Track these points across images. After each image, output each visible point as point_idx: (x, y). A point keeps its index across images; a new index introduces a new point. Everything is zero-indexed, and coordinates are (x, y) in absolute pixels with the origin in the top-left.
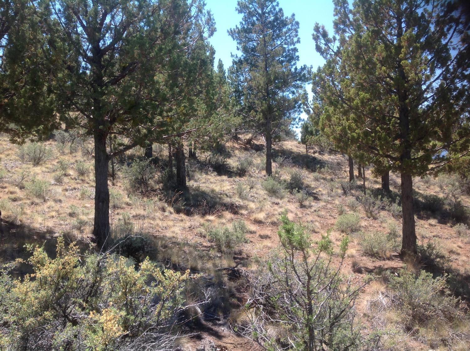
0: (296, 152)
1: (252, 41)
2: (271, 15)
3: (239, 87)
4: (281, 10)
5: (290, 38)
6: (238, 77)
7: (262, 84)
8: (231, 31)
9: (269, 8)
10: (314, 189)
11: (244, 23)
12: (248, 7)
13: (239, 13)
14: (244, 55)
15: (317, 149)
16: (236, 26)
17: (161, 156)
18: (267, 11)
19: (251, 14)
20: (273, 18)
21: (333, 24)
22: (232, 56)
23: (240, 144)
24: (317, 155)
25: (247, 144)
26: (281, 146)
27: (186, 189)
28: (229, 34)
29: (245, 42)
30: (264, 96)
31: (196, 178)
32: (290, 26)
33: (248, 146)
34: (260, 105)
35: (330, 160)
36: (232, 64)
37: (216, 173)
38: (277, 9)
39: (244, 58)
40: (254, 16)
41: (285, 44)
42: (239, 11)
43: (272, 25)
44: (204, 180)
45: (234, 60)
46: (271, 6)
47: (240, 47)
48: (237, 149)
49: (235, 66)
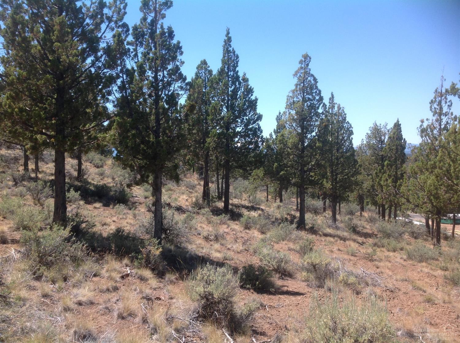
35: (7, 155)
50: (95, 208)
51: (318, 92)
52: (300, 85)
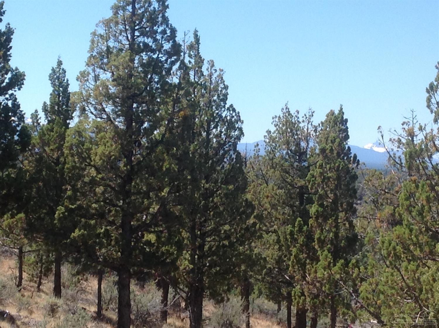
51: (168, 32)
52: (124, 9)
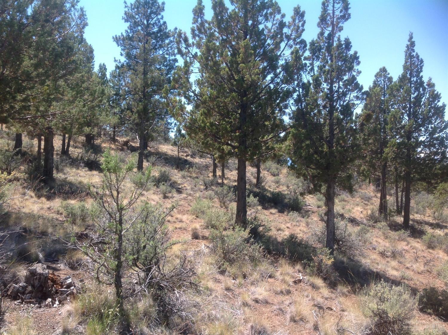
0: (170, 155)
1: (136, 49)
2: (156, 27)
3: (120, 90)
4: (165, 23)
5: (171, 49)
6: (120, 81)
7: (139, 86)
8: (116, 37)
9: (154, 20)
10: (179, 184)
11: (129, 31)
12: (133, 17)
13: (125, 22)
14: (127, 61)
15: (189, 153)
16: (122, 33)
17: (31, 151)
18: (152, 22)
19: (136, 24)
20: (157, 29)
21: (190, 30)
22: (115, 61)
23: (118, 145)
24: (189, 158)
25: (124, 145)
26: (157, 149)
27: (53, 180)
28: (114, 41)
29: (129, 49)
30: (141, 98)
31: (65, 171)
32: (172, 39)
33: (125, 147)
34: (136, 106)
35: (200, 163)
36: (114, 69)
37: (87, 169)
38: (162, 22)
39: (127, 64)
40: (139, 25)
41: (167, 54)
42: (125, 20)
43: (155, 35)
44: (72, 174)
45: (117, 65)
46: (155, 19)
47: (123, 53)
48: (113, 149)
49: (118, 70)
50: (271, 213)
